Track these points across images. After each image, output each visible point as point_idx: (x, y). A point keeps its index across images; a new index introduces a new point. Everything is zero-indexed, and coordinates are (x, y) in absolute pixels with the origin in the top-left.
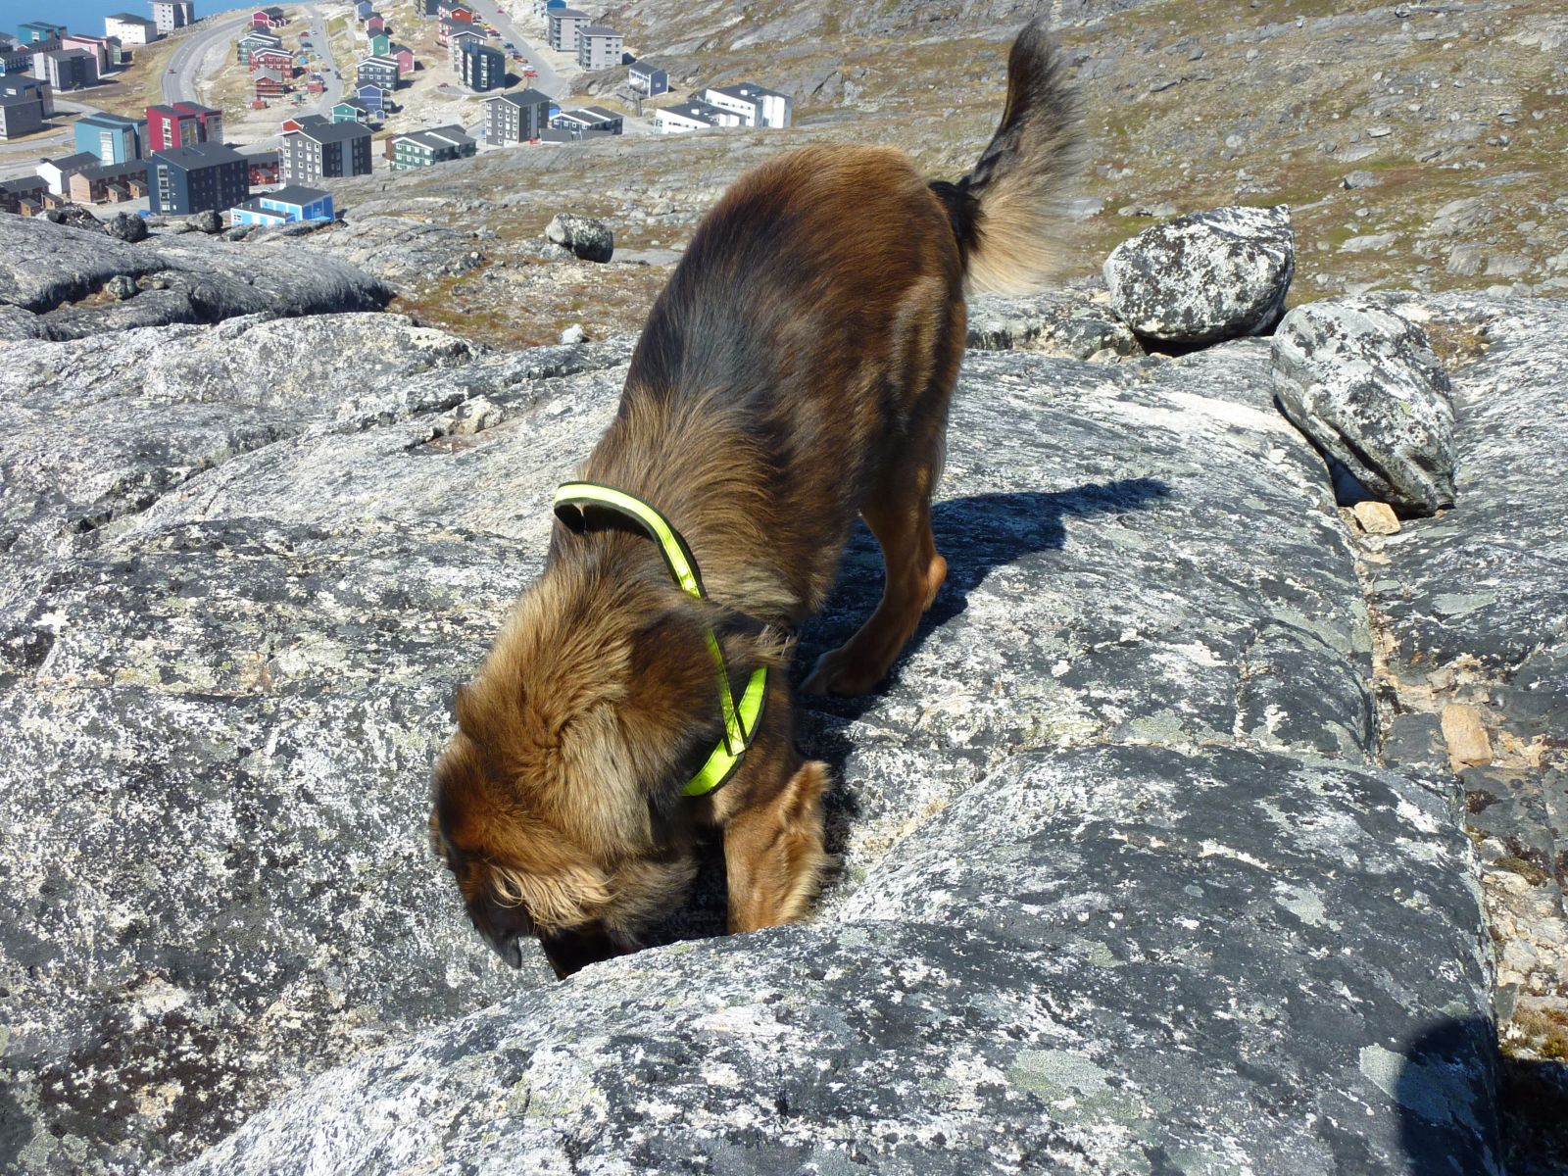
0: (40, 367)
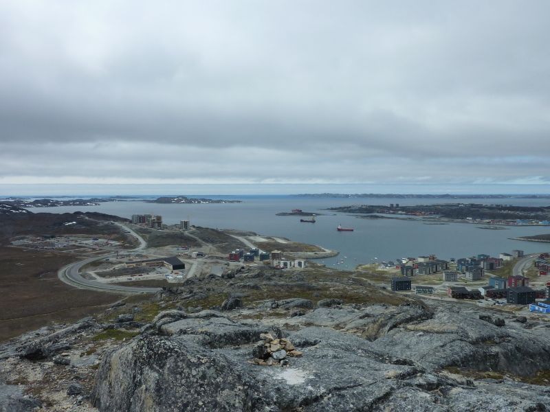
0: (470, 404)
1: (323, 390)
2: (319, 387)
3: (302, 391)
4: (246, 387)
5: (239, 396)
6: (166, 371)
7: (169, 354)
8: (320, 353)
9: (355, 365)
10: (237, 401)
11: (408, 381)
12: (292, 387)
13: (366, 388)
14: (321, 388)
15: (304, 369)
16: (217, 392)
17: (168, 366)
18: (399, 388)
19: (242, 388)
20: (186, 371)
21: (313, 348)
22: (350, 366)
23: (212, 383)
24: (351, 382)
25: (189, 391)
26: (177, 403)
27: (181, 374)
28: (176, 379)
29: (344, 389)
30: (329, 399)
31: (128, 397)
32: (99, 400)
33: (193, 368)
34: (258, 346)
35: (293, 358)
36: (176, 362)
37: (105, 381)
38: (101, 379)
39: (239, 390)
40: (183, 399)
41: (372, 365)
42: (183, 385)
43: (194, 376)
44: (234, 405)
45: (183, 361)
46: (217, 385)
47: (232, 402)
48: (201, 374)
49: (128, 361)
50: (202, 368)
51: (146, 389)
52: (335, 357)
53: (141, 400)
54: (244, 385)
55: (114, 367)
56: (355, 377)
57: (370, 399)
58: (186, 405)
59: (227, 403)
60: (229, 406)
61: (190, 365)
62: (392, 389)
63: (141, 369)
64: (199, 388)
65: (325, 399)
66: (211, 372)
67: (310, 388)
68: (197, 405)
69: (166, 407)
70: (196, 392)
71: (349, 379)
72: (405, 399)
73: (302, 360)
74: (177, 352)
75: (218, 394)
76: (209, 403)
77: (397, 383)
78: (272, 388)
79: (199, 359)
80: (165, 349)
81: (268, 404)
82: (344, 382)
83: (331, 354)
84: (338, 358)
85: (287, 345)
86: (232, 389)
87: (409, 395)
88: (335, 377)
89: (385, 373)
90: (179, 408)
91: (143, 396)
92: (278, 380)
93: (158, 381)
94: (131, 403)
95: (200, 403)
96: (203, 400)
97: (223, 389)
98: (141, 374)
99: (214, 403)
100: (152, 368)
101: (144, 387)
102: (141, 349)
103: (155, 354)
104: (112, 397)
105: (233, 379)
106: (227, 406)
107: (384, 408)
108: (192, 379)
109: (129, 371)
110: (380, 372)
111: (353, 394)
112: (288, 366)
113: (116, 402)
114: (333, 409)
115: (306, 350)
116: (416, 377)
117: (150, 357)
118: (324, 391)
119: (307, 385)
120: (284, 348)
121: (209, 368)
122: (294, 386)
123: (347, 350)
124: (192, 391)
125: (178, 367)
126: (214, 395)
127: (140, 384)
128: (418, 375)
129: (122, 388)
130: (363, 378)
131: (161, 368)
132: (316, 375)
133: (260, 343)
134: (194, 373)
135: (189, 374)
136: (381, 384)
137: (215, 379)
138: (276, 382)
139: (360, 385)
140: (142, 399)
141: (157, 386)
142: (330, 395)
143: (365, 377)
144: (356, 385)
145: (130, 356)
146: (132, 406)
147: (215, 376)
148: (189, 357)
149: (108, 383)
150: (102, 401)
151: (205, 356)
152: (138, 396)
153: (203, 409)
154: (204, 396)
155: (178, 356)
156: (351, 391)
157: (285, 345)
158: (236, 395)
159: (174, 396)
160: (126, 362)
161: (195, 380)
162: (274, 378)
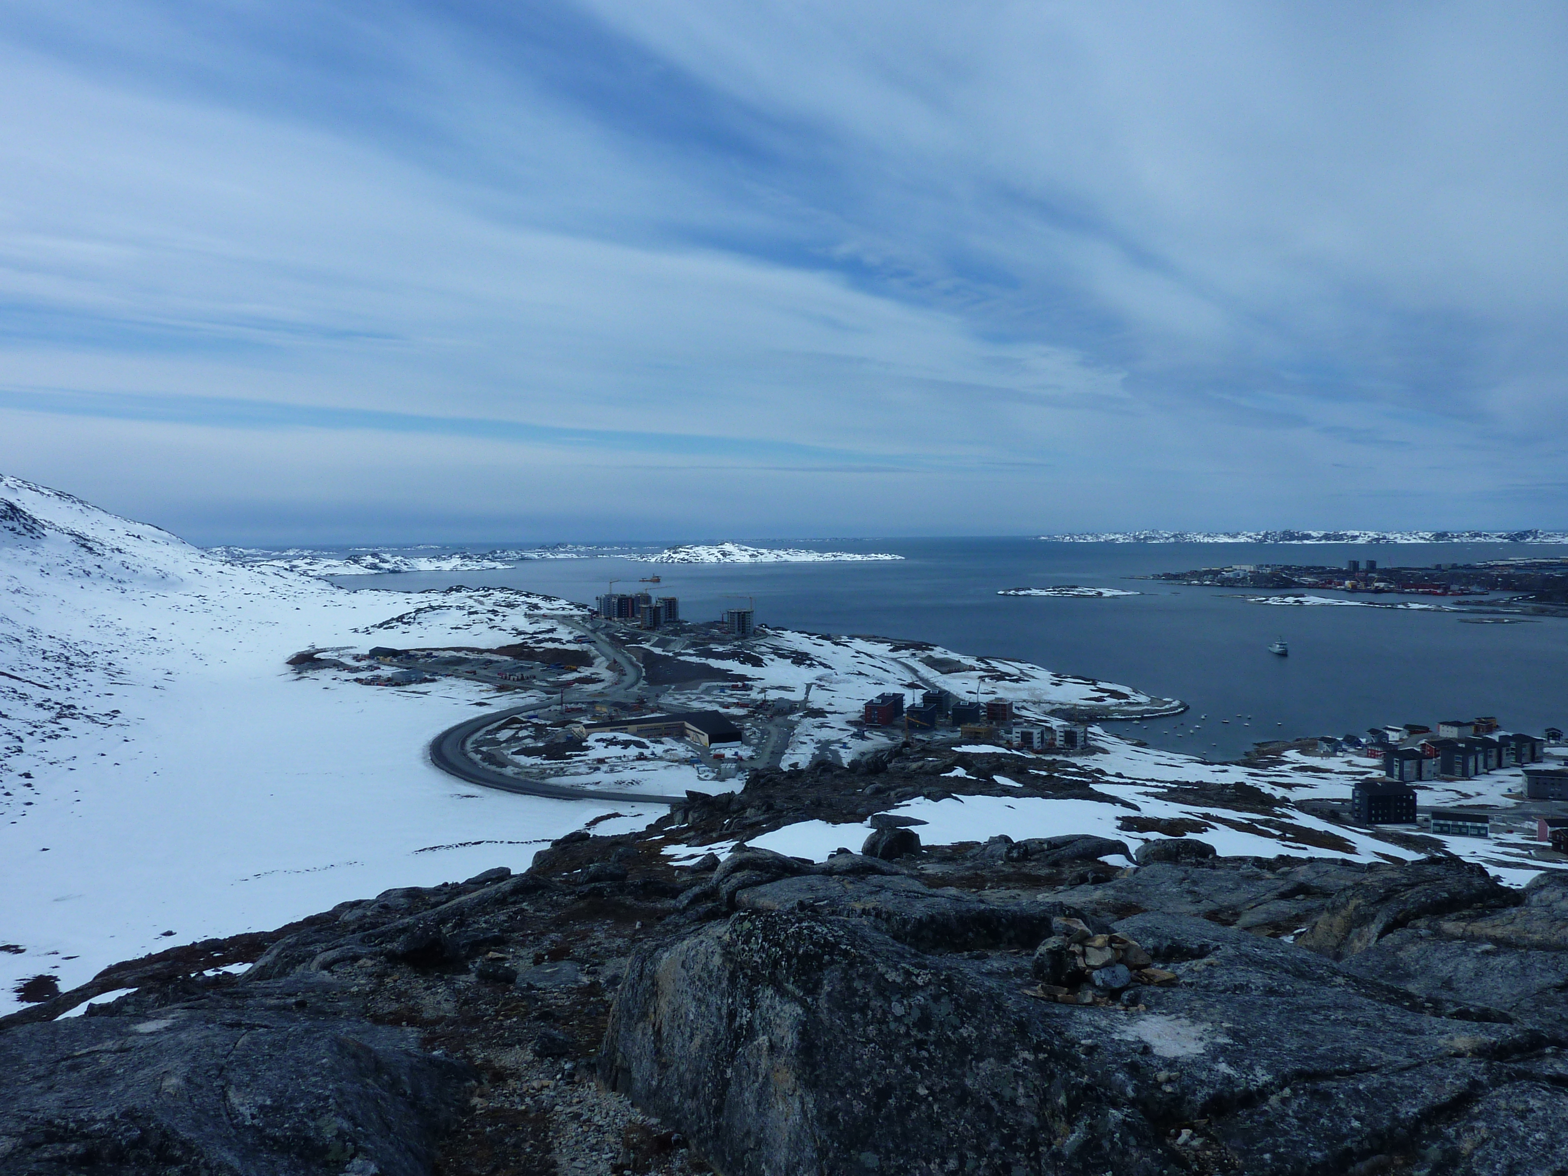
1: (1262, 1076)
2: (1251, 1067)
3: (1204, 1075)
4: (1041, 1056)
5: (1024, 1077)
6: (823, 1003)
7: (826, 957)
8: (1222, 978)
9: (1340, 1015)
10: (1021, 1090)
11: (1520, 1066)
12: (1171, 1064)
13: (1394, 1079)
14: (1259, 1071)
15: (1195, 1019)
16: (963, 1064)
17: (827, 988)
18: (1496, 1083)
19: (1031, 1057)
20: (876, 1003)
21: (1199, 965)
22: (1327, 1018)
23: (949, 1040)
24: (1342, 1060)
25: (890, 1058)
26: (860, 1086)
27: (863, 1010)
28: (852, 1024)
29: (1328, 1076)
30: (1284, 1101)
31: (716, 1066)
32: (628, 1071)
33: (894, 998)
34: (1050, 951)
35: (1152, 989)
36: (846, 979)
37: (641, 1025)
38: (631, 1017)
39: (1025, 1062)
40: (875, 1077)
41: (1393, 1018)
42: (870, 1041)
43: (898, 1019)
44: (1013, 1101)
45: (865, 976)
46: (964, 1047)
47: (1007, 1093)
48: (916, 1014)
49: (710, 973)
50: (920, 998)
51: (772, 1047)
52: (1271, 992)
53: (757, 1075)
54: (1037, 1049)
55: (667, 986)
56: (1353, 1046)
57: (1409, 1110)
58: (883, 1094)
59: (995, 1095)
60: (1000, 1103)
61: (885, 989)
62: (1475, 1084)
63: (751, 994)
64: (914, 1051)
65: (1274, 1100)
66: (944, 1010)
67: (1223, 1067)
68: (914, 1095)
69: (831, 1094)
70: (908, 1060)
71: (1334, 1050)
72: (1522, 1116)
73: (1181, 995)
74: (846, 953)
75: (967, 1068)
76: (943, 1090)
77: (1488, 1070)
78: (1115, 1062)
79: (908, 974)
80: (815, 944)
81: (1116, 1106)
82: (1323, 1057)
83: (1260, 982)
84: (1282, 995)
85: (1131, 953)
86: (1005, 1057)
87: (1534, 1103)
88: (1292, 1043)
89: (1441, 1042)
90: (866, 1099)
91: (764, 1063)
92: (1128, 1043)
93: (804, 1024)
94: (727, 1083)
95: (922, 1091)
96: (927, 1083)
97: (980, 1058)
98: (752, 1008)
99: (958, 1093)
100: (781, 991)
101: (763, 1039)
102: (747, 942)
103: (789, 957)
104: (664, 1066)
105: (1006, 1034)
106: (994, 1103)
107: (1458, 1136)
108: (893, 1026)
109: (714, 999)
110: (1426, 1038)
111: (1357, 1091)
112: (1142, 1007)
113: (681, 1077)
114: (1301, 1128)
115: (1182, 968)
116: (1541, 1056)
117: (776, 963)
118: (1268, 1078)
119: (1215, 1060)
120: (1120, 961)
121: (936, 998)
122: (1176, 1059)
123: (1300, 975)
124: (897, 1057)
125: (854, 992)
126: (958, 1071)
127: (751, 1032)
128: (1548, 1050)
129: (697, 1041)
130: (1377, 1052)
131: (809, 992)
132: (1233, 1033)
133: (1052, 942)
134: (898, 1010)
135: (885, 1013)
136: (1437, 1070)
137: (955, 1029)
138: (1123, 1049)
139: (1374, 1070)
140: (762, 1071)
141: (802, 1040)
142: (1287, 1091)
143: (1382, 1048)
144: (1359, 1068)
145: (717, 960)
146: (733, 1089)
147: (956, 1022)
148: (881, 968)
149: (650, 1031)
150: (635, 1075)
151: (925, 967)
152: (748, 1064)
153: (930, 1106)
154: (930, 1074)
155: (851, 965)
156: (1350, 1084)
157: (1124, 950)
158: (1016, 1074)
159: (851, 1068)
160: (705, 975)
161: (902, 1030)
162: (1116, 1037)
